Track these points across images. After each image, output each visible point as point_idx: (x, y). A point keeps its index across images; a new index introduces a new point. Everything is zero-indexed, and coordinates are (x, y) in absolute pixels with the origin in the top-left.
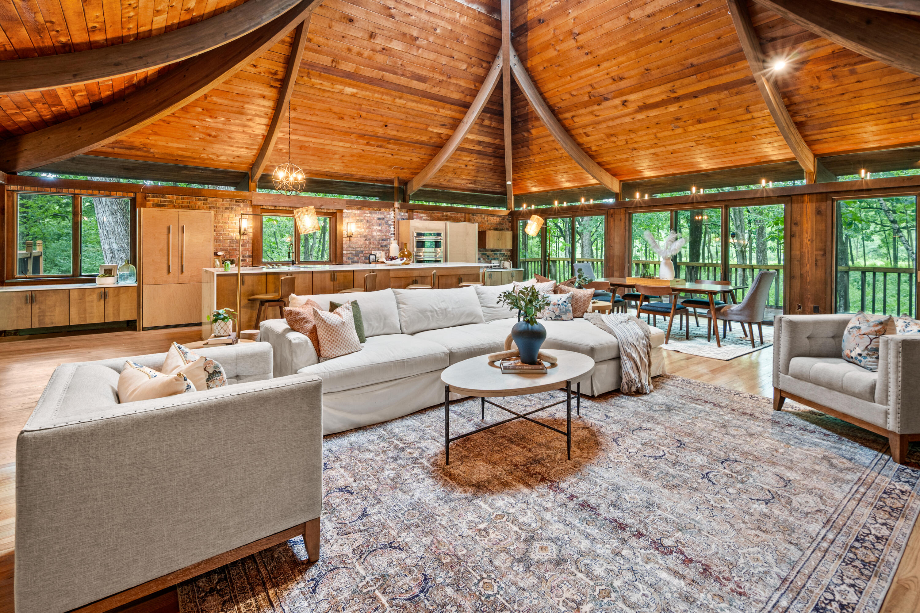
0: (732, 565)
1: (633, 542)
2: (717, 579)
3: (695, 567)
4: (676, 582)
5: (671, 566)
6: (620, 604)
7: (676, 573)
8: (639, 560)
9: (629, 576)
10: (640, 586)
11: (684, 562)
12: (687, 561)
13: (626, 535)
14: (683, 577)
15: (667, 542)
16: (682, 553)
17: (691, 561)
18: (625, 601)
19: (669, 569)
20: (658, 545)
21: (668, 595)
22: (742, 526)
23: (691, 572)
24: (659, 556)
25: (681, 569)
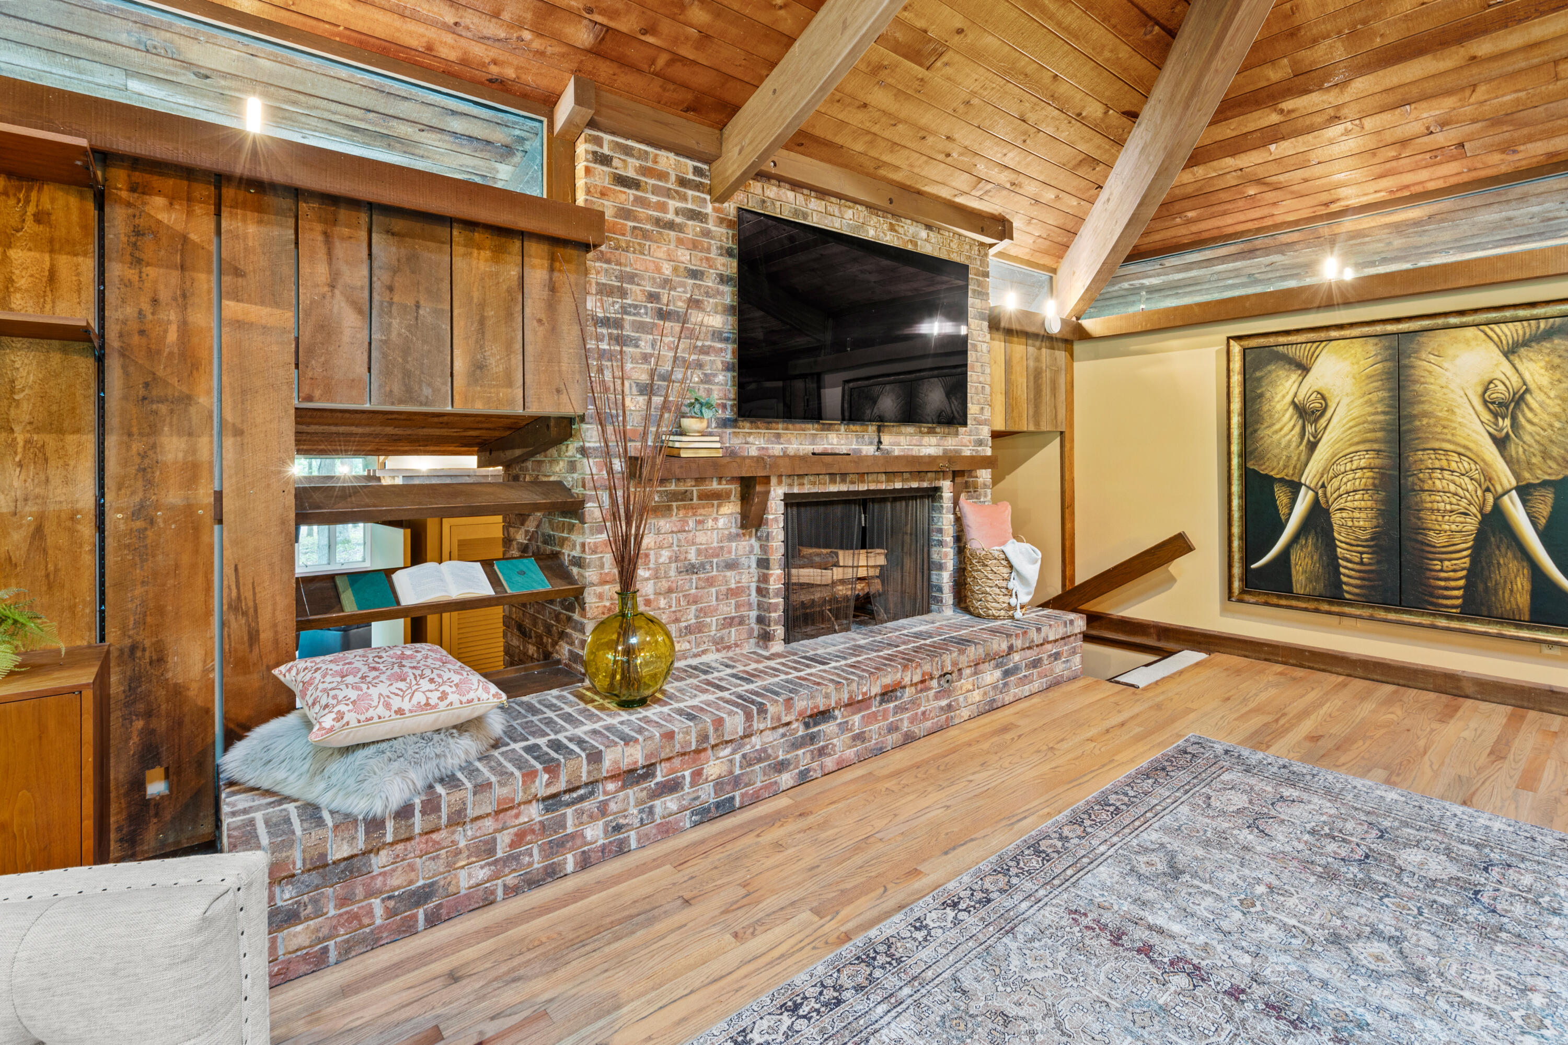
1: (1241, 980)
2: (1104, 927)
3: (1133, 941)
4: (1160, 920)
5: (1169, 941)
6: (1224, 894)
7: (1161, 931)
8: (1220, 948)
9: (1225, 925)
10: (1206, 914)
11: (1151, 947)
12: (1146, 950)
13: (1258, 991)
14: (1150, 928)
15: (1180, 981)
16: (1153, 961)
17: (1139, 951)
18: (1219, 898)
19: (1173, 937)
20: (1197, 974)
21: (1167, 905)
23: (1140, 934)
24: (1190, 955)
25: (1155, 939)
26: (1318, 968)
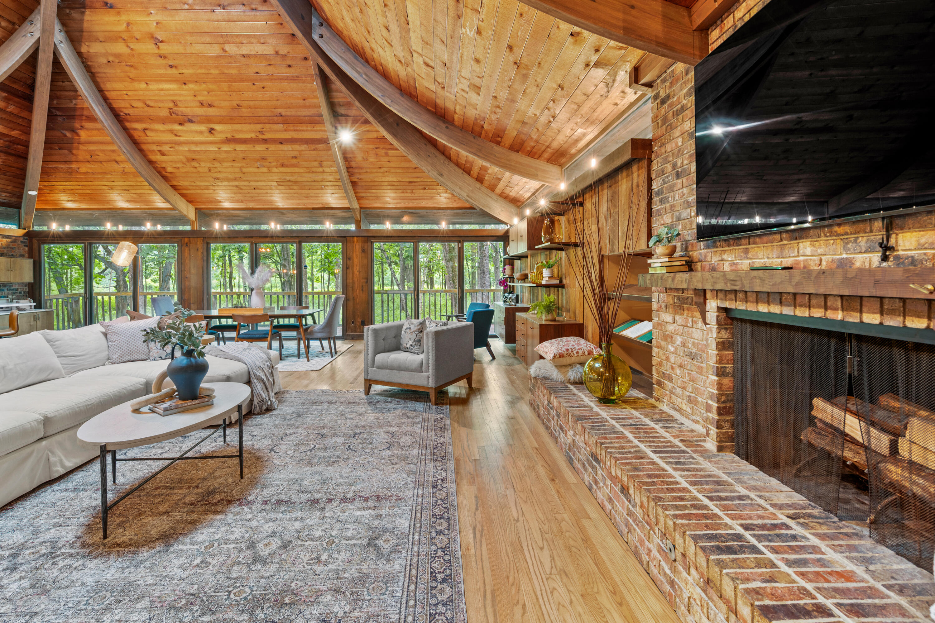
0: (389, 489)
1: (329, 506)
2: (386, 499)
3: (372, 500)
4: (366, 512)
5: (359, 506)
6: (343, 542)
7: (364, 509)
8: (339, 513)
9: (339, 525)
10: (349, 526)
11: (365, 500)
12: (366, 499)
13: (322, 505)
14: (369, 508)
15: (349, 495)
16: (361, 496)
17: (368, 498)
18: (345, 539)
19: (359, 509)
20: (344, 500)
21: (367, 521)
22: (383, 466)
23: (371, 503)
24: (349, 505)
25: (365, 505)
26: (298, 525)
